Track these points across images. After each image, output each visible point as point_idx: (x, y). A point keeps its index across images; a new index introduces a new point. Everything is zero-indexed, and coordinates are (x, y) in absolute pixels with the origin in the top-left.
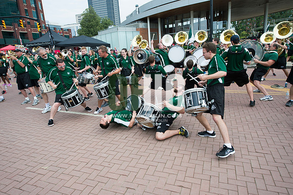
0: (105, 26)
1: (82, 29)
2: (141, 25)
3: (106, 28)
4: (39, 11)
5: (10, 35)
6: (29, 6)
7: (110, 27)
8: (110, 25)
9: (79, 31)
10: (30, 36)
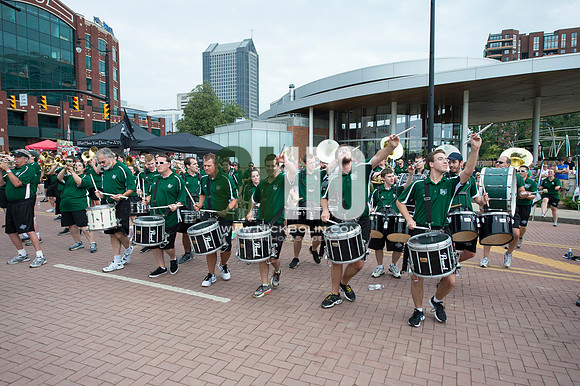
0: (230, 118)
1: (186, 120)
2: (298, 121)
3: (231, 121)
4: (111, 84)
5: (52, 121)
6: (95, 73)
7: (238, 121)
8: (239, 116)
9: (179, 123)
10: (88, 127)
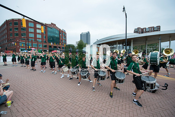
5: (56, 47)
6: (62, 39)
9: (77, 47)
10: (61, 48)
